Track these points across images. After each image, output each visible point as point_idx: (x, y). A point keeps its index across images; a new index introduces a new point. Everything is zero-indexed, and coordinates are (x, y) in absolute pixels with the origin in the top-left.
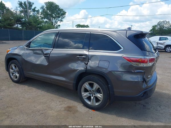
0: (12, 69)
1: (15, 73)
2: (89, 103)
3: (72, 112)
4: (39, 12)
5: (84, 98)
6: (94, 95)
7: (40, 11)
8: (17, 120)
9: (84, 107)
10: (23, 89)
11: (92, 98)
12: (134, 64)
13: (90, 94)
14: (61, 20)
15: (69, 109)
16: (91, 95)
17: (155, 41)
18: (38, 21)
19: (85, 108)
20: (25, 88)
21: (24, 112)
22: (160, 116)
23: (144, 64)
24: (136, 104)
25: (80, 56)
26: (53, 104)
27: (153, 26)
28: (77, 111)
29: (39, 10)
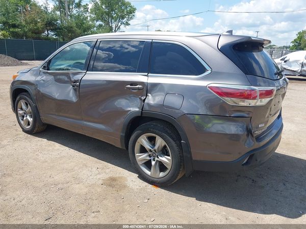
0: (22, 109)
1: (26, 116)
2: (148, 173)
3: (114, 189)
4: (88, 8)
5: (140, 163)
6: (156, 159)
7: (90, 6)
8: (14, 199)
9: (139, 179)
10: (39, 144)
11: (153, 163)
12: (229, 101)
13: (150, 156)
14: (127, 22)
15: (112, 182)
16: (152, 158)
17: (299, 61)
18: (84, 25)
19: (141, 181)
20: (43, 142)
21: (31, 186)
22: (280, 202)
23: (250, 101)
24: (239, 177)
25: (131, 85)
26: (84, 172)
27: (299, 33)
28: (125, 187)
29: (87, 4)
